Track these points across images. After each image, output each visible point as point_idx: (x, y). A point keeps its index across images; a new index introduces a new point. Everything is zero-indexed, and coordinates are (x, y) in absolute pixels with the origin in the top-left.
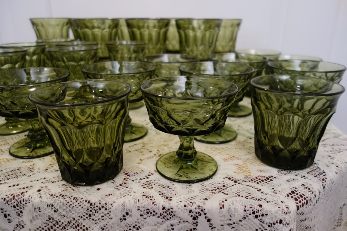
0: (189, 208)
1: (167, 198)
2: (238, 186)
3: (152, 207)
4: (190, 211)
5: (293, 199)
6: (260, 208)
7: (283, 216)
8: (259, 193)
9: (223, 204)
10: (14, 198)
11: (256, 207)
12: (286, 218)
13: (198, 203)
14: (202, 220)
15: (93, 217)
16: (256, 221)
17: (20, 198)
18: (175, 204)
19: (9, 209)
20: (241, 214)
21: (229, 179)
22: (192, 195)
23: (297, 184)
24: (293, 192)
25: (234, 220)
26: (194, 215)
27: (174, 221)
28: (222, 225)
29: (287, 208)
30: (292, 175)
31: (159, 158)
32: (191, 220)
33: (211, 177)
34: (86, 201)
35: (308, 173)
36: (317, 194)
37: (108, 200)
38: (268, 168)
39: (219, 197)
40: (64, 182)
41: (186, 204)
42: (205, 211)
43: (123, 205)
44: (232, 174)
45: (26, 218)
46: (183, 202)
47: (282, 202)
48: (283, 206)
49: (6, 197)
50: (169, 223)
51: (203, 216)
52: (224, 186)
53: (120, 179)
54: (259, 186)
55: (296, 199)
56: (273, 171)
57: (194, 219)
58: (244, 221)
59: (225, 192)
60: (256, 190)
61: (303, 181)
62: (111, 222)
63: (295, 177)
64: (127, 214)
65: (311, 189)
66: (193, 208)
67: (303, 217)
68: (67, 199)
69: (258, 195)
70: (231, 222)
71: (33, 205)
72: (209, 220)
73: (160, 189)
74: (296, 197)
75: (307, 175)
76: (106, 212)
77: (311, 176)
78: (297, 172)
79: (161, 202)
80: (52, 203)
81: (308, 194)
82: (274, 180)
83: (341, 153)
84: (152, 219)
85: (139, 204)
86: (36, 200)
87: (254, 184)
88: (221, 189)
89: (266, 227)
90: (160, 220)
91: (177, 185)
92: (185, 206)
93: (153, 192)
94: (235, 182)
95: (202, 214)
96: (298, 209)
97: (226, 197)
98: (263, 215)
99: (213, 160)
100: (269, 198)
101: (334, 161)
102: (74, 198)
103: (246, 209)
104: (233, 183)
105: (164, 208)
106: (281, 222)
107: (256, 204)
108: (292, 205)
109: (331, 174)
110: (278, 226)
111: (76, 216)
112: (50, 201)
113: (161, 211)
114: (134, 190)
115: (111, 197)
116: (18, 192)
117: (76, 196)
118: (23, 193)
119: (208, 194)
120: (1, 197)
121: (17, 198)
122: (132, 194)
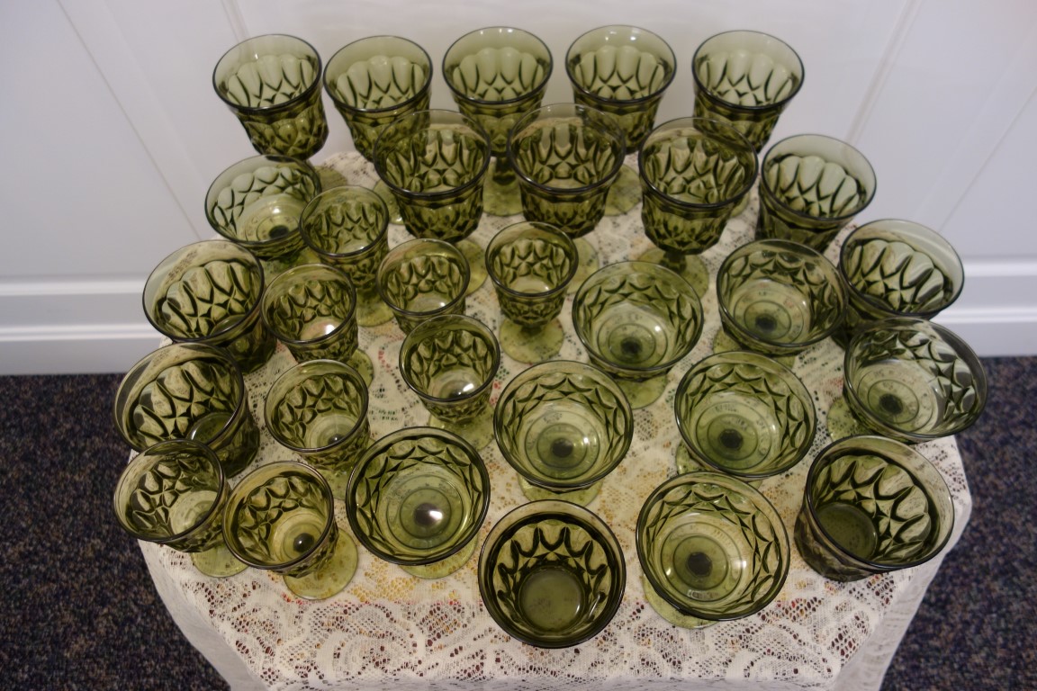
1: (674, 663)
2: (767, 628)
3: (656, 679)
5: (840, 651)
6: (795, 675)
7: (821, 681)
8: (796, 642)
9: (748, 671)
10: (469, 675)
11: (790, 674)
12: (825, 682)
13: (716, 673)
18: (685, 673)
22: (707, 655)
23: (848, 618)
24: (841, 637)
29: (829, 670)
30: (844, 593)
34: (569, 676)
35: (869, 585)
37: (597, 672)
38: (810, 575)
39: (745, 657)
41: (701, 674)
46: (697, 671)
47: (824, 660)
48: (825, 666)
52: (748, 630)
54: (795, 627)
55: (843, 653)
56: (818, 585)
59: (750, 642)
60: (791, 636)
61: (858, 607)
63: (849, 599)
65: (867, 626)
68: (542, 673)
69: (794, 647)
73: (661, 643)
74: (843, 648)
75: (866, 593)
76: (596, 684)
77: (871, 595)
78: (853, 584)
79: (668, 673)
81: (861, 638)
82: (818, 609)
86: (500, 677)
87: (790, 622)
88: (745, 638)
92: (700, 677)
93: (654, 655)
94: (764, 617)
96: (842, 667)
97: (753, 656)
100: (808, 652)
103: (778, 676)
104: (760, 619)
105: (672, 678)
107: (790, 669)
108: (836, 664)
114: (626, 650)
115: (599, 666)
116: (469, 665)
117: (554, 669)
118: (478, 668)
119: (728, 653)
120: (452, 676)
121: (473, 675)
122: (625, 658)
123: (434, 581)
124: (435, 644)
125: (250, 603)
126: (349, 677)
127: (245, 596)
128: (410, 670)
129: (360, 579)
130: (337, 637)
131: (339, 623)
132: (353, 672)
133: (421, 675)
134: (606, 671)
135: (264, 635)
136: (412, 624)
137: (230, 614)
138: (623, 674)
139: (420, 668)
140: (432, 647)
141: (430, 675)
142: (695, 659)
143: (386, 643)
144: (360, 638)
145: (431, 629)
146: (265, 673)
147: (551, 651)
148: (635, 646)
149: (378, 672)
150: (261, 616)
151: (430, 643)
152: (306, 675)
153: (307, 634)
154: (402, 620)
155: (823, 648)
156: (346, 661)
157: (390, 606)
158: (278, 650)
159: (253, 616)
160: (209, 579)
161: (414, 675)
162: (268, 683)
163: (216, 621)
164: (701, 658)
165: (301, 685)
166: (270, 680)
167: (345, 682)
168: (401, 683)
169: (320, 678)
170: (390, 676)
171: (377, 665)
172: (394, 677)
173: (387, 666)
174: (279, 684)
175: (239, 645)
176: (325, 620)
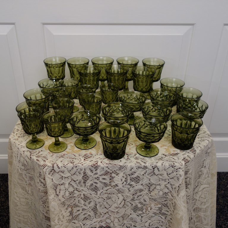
0: (152, 166)
1: (144, 163)
2: (166, 157)
3: (140, 166)
4: (152, 167)
6: (174, 165)
8: (173, 159)
9: (162, 164)
10: (94, 165)
11: (172, 164)
12: (181, 167)
13: (155, 164)
14: (156, 169)
15: (121, 170)
16: (173, 168)
18: (147, 164)
19: (93, 169)
20: (168, 166)
21: (163, 155)
23: (186, 156)
24: (184, 159)
25: (166, 168)
26: (153, 168)
27: (147, 170)
28: (162, 170)
31: (136, 147)
32: (152, 169)
33: (157, 154)
34: (119, 165)
35: (190, 151)
36: (192, 159)
37: (126, 164)
38: (177, 149)
39: (161, 162)
40: (107, 159)
41: (151, 164)
42: (157, 166)
43: (131, 166)
44: (164, 153)
45: (98, 171)
48: (181, 163)
49: (92, 165)
50: (145, 170)
51: (156, 168)
53: (126, 156)
54: (173, 157)
55: (185, 161)
56: (178, 151)
57: (153, 169)
58: (169, 169)
59: (163, 160)
61: (188, 154)
62: (127, 171)
63: (185, 153)
64: (132, 168)
65: (190, 157)
66: (153, 166)
67: (187, 166)
68: (112, 165)
69: (173, 160)
71: (101, 167)
72: (158, 169)
73: (141, 160)
75: (189, 152)
76: (125, 168)
77: (191, 152)
78: (187, 151)
79: (143, 164)
80: (108, 166)
81: (189, 159)
82: (179, 155)
83: (204, 141)
84: (140, 169)
85: (136, 165)
86: (102, 165)
87: (172, 156)
88: (161, 159)
89: (175, 170)
90: (143, 170)
91: (146, 158)
93: (139, 161)
94: (166, 156)
96: (185, 164)
97: (163, 161)
99: (157, 147)
100: (176, 161)
101: (200, 145)
103: (170, 165)
104: (165, 156)
105: (144, 166)
106: (180, 168)
107: (172, 163)
108: (183, 163)
109: (198, 151)
111: (115, 170)
112: (107, 166)
113: (143, 167)
114: (133, 161)
115: (126, 163)
116: (95, 163)
117: (115, 164)
118: (96, 163)
119: (157, 161)
120: (90, 165)
121: (95, 165)
122: (132, 162)
123: (86, 150)
124: (86, 160)
125: (40, 154)
126: (64, 165)
127: (39, 152)
129: (67, 150)
130: (62, 159)
131: (62, 157)
132: (65, 164)
133: (82, 165)
134: (128, 164)
135: (43, 158)
136: (80, 157)
137: (35, 155)
138: (132, 164)
141: (85, 165)
142: (149, 162)
143: (74, 160)
144: (67, 159)
145: (85, 157)
146: (43, 164)
147: (115, 161)
148: (135, 160)
149: (72, 164)
150: (43, 156)
151: (85, 160)
152: (54, 165)
153: (54, 158)
154: (78, 156)
155: (180, 160)
156: (64, 162)
157: (75, 154)
158: (47, 161)
159: (41, 155)
160: (30, 150)
161: (80, 165)
162: (44, 167)
163: (31, 156)
164: (151, 162)
165: (52, 168)
166: (44, 166)
167: (63, 167)
168: (77, 168)
169: (57, 166)
170: (75, 165)
171: (72, 163)
172: (75, 166)
173: (74, 163)
174: (46, 167)
175: (37, 160)
176: (59, 156)
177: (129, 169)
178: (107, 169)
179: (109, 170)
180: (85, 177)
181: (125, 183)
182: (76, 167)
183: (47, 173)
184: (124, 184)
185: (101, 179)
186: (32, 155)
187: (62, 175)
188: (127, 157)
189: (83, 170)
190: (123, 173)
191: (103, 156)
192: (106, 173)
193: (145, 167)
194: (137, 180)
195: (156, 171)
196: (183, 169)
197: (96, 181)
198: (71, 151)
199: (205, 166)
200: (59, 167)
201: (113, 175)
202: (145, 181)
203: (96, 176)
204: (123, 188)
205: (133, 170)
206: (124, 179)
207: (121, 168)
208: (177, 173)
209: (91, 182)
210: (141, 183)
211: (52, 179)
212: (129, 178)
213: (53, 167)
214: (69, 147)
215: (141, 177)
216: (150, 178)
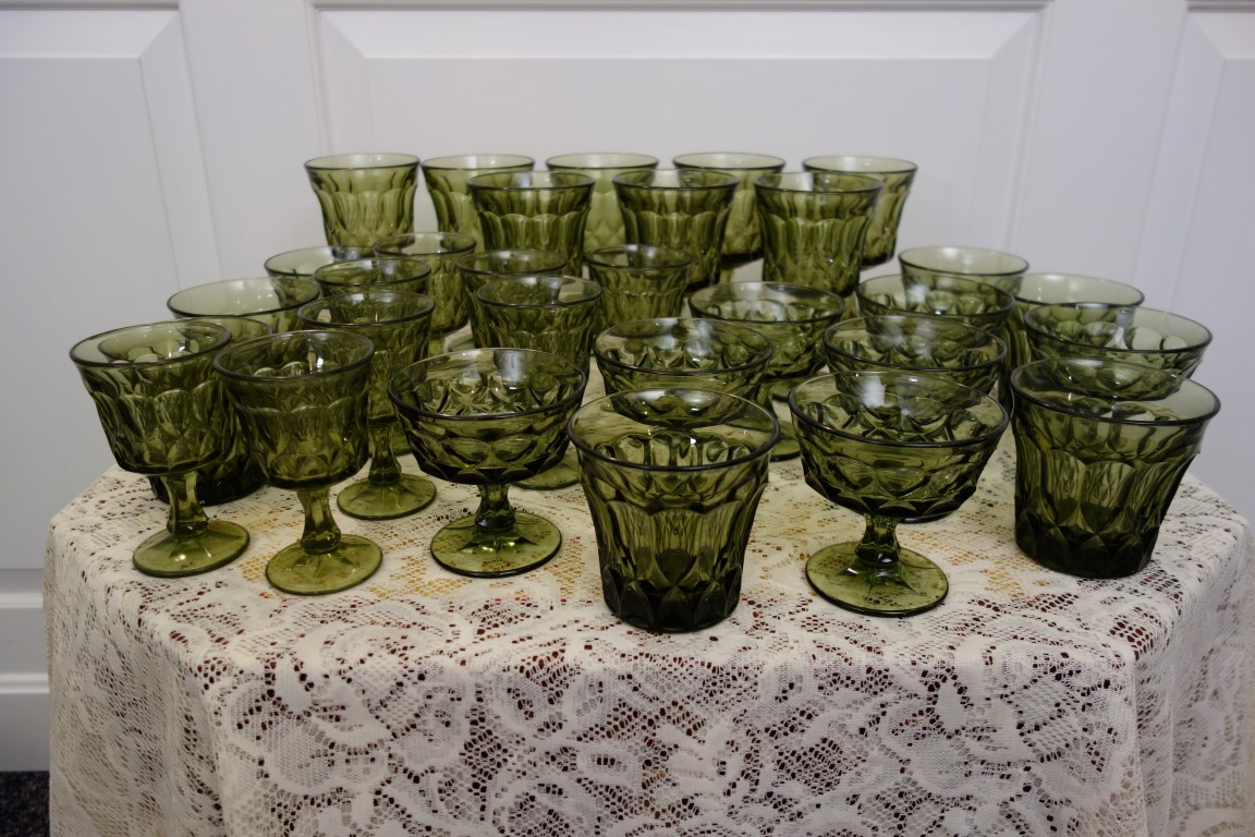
0: (922, 667)
1: (870, 649)
2: (1005, 617)
3: (843, 670)
4: (925, 674)
5: (1125, 638)
6: (1065, 660)
7: (1110, 674)
8: (1054, 629)
9: (989, 655)
10: (541, 664)
11: (1056, 659)
12: (1118, 677)
13: (939, 656)
14: (948, 689)
15: (717, 696)
16: (1059, 685)
17: (555, 665)
18: (889, 659)
19: (532, 690)
20: (1029, 672)
21: (981, 603)
22: (920, 640)
23: (1125, 608)
24: (1121, 625)
25: (1012, 687)
26: (931, 680)
27: (889, 695)
28: (988, 699)
29: (1117, 656)
30: (1109, 589)
31: (802, 564)
32: (924, 691)
33: (940, 602)
34: (703, 664)
35: (1143, 583)
36: (1169, 626)
37: (747, 659)
38: (1053, 575)
39: (976, 643)
41: (915, 659)
42: (956, 672)
43: (784, 667)
44: (985, 595)
45: (567, 707)
46: (908, 655)
47: (1104, 646)
48: (1109, 653)
49: (524, 664)
50: (877, 700)
51: (950, 682)
52: (977, 620)
54: (1050, 616)
55: (1130, 639)
56: (1068, 584)
57: (931, 689)
58: (1033, 688)
59: (983, 630)
60: (1046, 625)
61: (1136, 601)
62: (756, 704)
63: (1118, 594)
64: (791, 686)
65: (1156, 617)
66: (929, 667)
67: (1145, 674)
68: (660, 661)
69: (1053, 634)
70: (1008, 691)
71: (587, 677)
72: (961, 691)
73: (845, 631)
74: (1130, 634)
75: (1141, 588)
76: (747, 685)
77: (1149, 590)
78: (1119, 582)
79: (862, 659)
80: (630, 670)
81: (1151, 628)
82: (1076, 602)
83: (1205, 533)
84: (845, 694)
85: (817, 664)
86: (591, 666)
87: (1038, 613)
88: (974, 625)
89: (1078, 696)
90: (859, 695)
91: (875, 621)
92: (914, 663)
94: (996, 609)
95: (949, 677)
96: (1137, 658)
97: (990, 641)
98: (1071, 673)
99: (929, 562)
100: (1077, 638)
101: (1192, 554)
102: (675, 660)
103: (1038, 662)
104: (991, 612)
105: (869, 670)
106: (1107, 684)
107: (1055, 652)
108: (1127, 652)
109: (1190, 584)
110: (1102, 692)
111: (680, 696)
112: (624, 667)
113: (864, 676)
114: (791, 637)
115: (750, 653)
116: (543, 653)
117: (678, 655)
118: (555, 654)
119: (952, 638)
120: (512, 664)
121: (548, 664)
122: (791, 644)
123: (494, 581)
124: (487, 633)
125: (205, 600)
126: (345, 667)
127: (200, 593)
128: (447, 658)
129: (380, 580)
130: (334, 628)
131: (340, 615)
132: (352, 659)
133: (463, 663)
134: (764, 658)
135: (217, 627)
136: (456, 618)
137: (171, 607)
138: (790, 661)
139: (461, 655)
140: (484, 636)
141: (478, 664)
142: (901, 644)
143: (413, 634)
144: (369, 628)
145: (484, 620)
146: (207, 662)
147: (674, 637)
148: (804, 632)
149: (395, 658)
150: (218, 611)
151: (481, 632)
152: (273, 665)
153: (288, 623)
154: (440, 612)
155: (1101, 636)
156: (344, 648)
157: (422, 601)
158: (235, 640)
159: (207, 610)
160: (150, 579)
161: (450, 664)
162: (207, 681)
163: (146, 616)
164: (911, 643)
165: (260, 687)
166: (213, 674)
167: (336, 680)
168: (427, 684)
169: (296, 669)
170: (412, 665)
171: (393, 652)
172: (417, 669)
173: (409, 653)
174: (226, 681)
175: (175, 635)
176: (319, 614)
177: (769, 687)
178: (623, 690)
179: (636, 701)
180: (484, 751)
181: (744, 786)
182: (421, 677)
183: (228, 720)
184: (736, 798)
185: (584, 764)
186: (151, 605)
187: (331, 731)
188: (755, 615)
189: (470, 700)
190: (729, 715)
191: (599, 612)
192: (622, 721)
193: (878, 680)
194: (821, 765)
195: (948, 703)
196: (1130, 691)
197: (553, 775)
198: (400, 585)
199: (1215, 693)
200: (309, 679)
201: (667, 733)
202: (876, 777)
203: (556, 741)
204: (729, 824)
205: (795, 699)
206: (735, 764)
207: (719, 682)
208: (1091, 718)
209: (524, 786)
210: (844, 787)
211: (261, 763)
212: (768, 755)
213: (270, 678)
214: (393, 564)
215: (847, 746)
216: (904, 753)
